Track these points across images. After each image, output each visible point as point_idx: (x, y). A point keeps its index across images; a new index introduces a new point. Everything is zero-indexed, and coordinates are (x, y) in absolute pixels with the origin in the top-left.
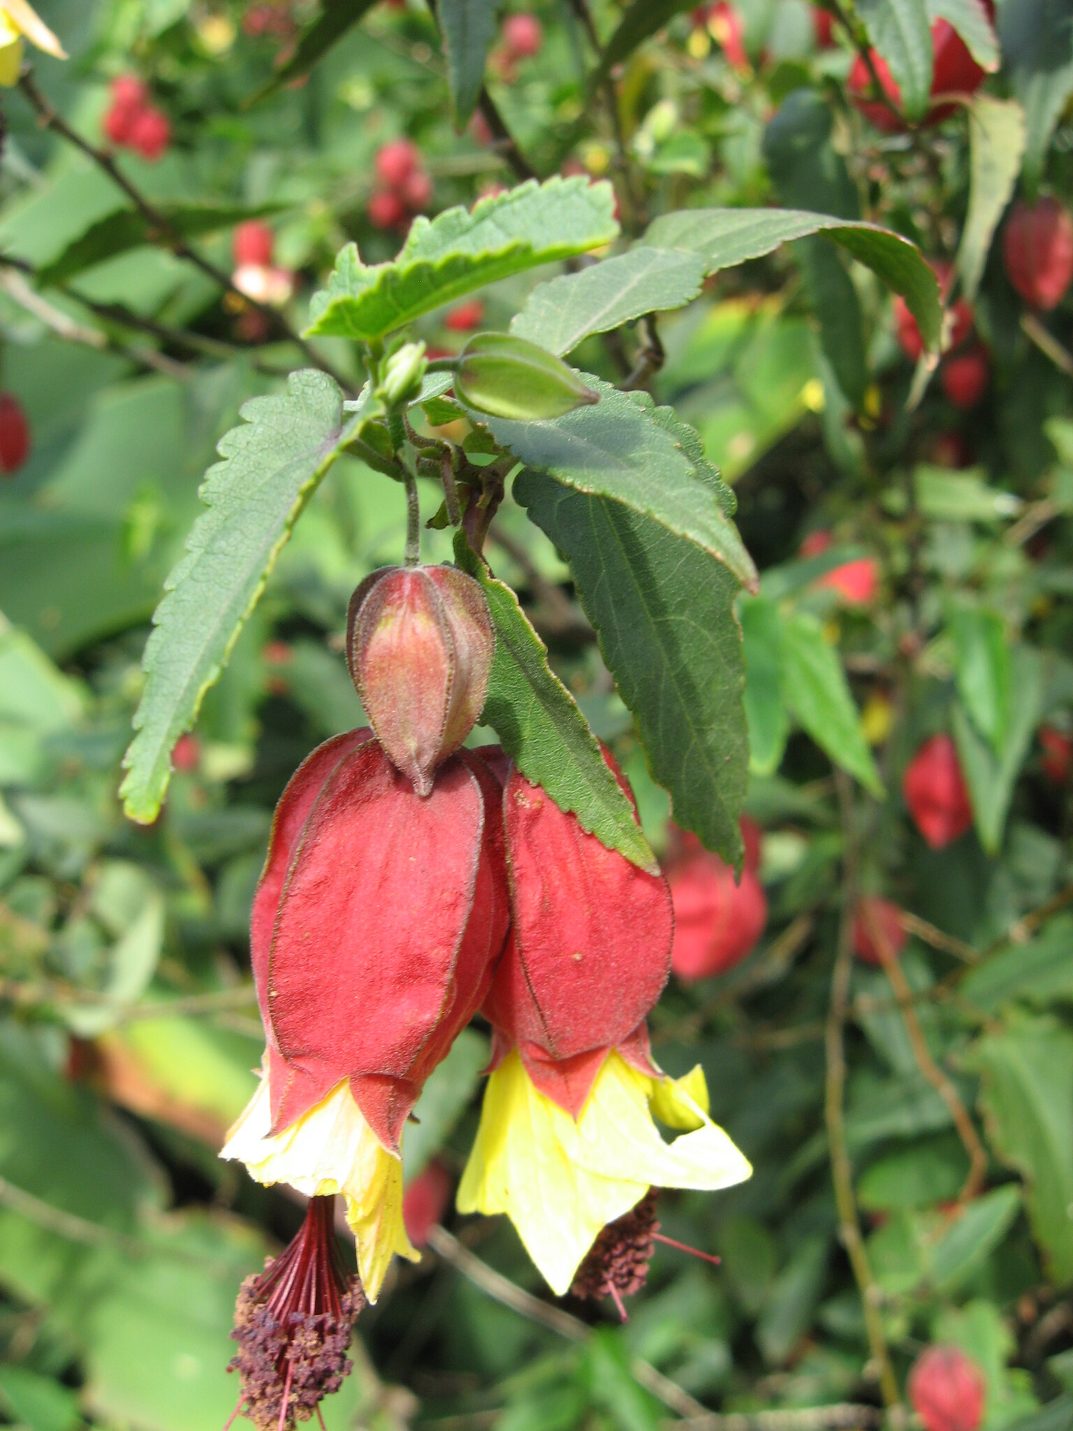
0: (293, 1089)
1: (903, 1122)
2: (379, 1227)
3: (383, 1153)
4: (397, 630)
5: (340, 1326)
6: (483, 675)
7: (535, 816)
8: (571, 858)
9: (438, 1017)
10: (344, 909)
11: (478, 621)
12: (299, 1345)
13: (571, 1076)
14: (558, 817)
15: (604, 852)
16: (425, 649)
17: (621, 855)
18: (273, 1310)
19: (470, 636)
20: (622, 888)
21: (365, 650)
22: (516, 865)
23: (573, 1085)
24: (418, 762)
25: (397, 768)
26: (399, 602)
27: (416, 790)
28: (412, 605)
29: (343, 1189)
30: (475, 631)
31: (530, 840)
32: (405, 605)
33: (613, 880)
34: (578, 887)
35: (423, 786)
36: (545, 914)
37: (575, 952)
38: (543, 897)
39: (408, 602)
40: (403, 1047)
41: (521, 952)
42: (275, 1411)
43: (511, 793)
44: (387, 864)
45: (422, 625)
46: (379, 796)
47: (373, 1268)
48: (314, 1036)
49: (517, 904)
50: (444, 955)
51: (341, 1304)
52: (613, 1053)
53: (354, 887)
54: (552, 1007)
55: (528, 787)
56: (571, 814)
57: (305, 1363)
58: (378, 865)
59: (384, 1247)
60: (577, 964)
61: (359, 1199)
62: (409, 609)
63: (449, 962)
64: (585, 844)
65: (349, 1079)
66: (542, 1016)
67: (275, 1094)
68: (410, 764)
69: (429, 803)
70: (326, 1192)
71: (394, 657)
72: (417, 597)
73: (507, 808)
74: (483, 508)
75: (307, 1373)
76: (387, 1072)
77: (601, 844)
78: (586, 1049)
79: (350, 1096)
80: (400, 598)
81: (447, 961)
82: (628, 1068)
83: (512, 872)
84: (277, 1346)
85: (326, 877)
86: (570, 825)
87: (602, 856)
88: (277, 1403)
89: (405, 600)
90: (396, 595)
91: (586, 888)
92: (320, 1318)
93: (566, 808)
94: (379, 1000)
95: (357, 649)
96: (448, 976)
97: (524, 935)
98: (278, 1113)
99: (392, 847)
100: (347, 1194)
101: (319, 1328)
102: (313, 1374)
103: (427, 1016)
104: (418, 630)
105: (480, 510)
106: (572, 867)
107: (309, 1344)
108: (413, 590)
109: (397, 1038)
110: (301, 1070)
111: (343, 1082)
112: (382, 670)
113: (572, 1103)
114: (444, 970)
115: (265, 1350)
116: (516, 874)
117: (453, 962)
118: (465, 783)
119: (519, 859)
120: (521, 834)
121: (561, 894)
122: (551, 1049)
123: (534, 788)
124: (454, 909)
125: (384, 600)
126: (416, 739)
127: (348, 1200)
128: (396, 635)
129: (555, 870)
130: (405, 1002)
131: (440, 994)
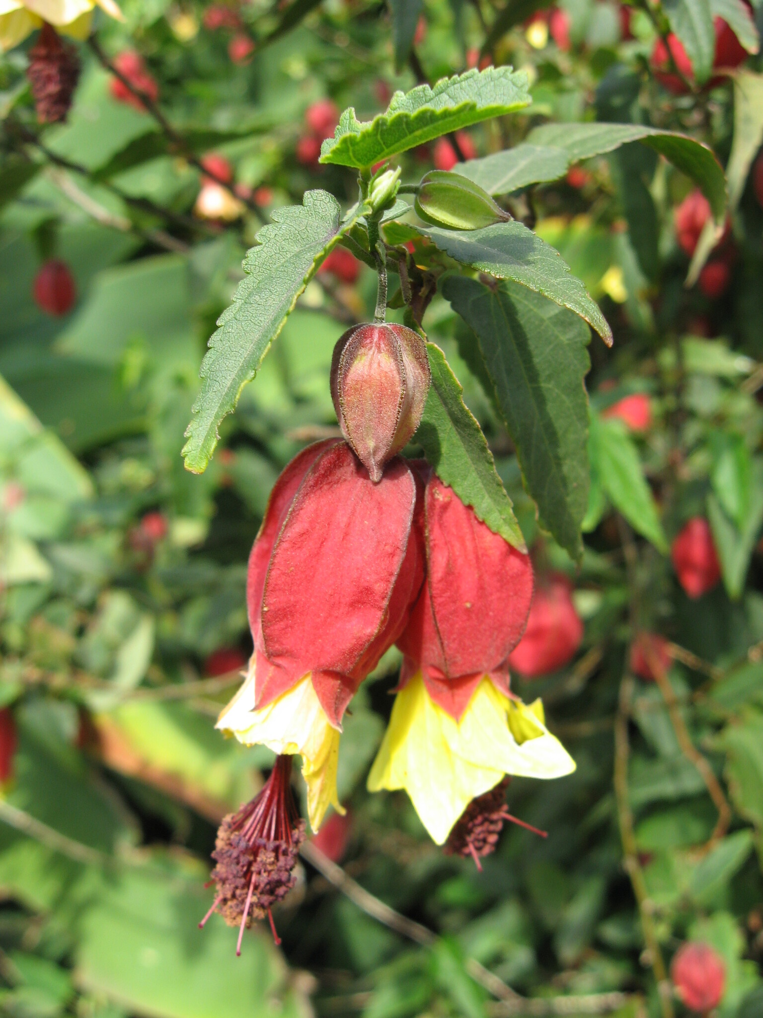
0: (272, 680)
1: (667, 788)
2: (323, 781)
3: (331, 728)
4: (367, 364)
5: (290, 849)
6: (421, 400)
7: (445, 507)
8: (468, 537)
9: (376, 631)
10: (317, 554)
11: (421, 364)
12: (261, 861)
13: (456, 691)
14: (461, 508)
15: (490, 535)
16: (386, 377)
17: (501, 537)
18: (245, 835)
19: (415, 373)
20: (501, 560)
21: (346, 376)
22: (432, 538)
23: (457, 699)
24: (374, 458)
25: (359, 460)
26: (370, 345)
27: (371, 478)
28: (379, 348)
29: (301, 750)
30: (418, 370)
31: (441, 522)
32: (373, 349)
33: (495, 554)
34: (471, 557)
35: (376, 475)
36: (449, 572)
37: (467, 601)
38: (448, 561)
39: (376, 346)
40: (351, 651)
41: (431, 597)
42: (241, 907)
43: (431, 489)
44: (349, 524)
45: (385, 361)
46: (345, 480)
47: (317, 809)
48: (289, 642)
49: (430, 564)
50: (383, 588)
51: (292, 836)
52: (487, 679)
53: (325, 539)
54: (449, 638)
55: (442, 487)
56: (470, 507)
57: (265, 875)
58: (342, 525)
59: (325, 796)
60: (467, 611)
61: (312, 758)
62: (377, 351)
63: (387, 593)
64: (477, 528)
65: (311, 673)
66: (442, 644)
67: (259, 683)
68: (369, 458)
69: (379, 487)
70: (290, 752)
71: (365, 381)
72: (382, 343)
73: (427, 499)
74: (424, 296)
75: (266, 881)
76: (338, 669)
77: (488, 528)
78: (469, 671)
79: (311, 685)
80: (371, 342)
81: (386, 592)
82: (494, 689)
83: (429, 542)
84: (247, 860)
85: (307, 530)
86: (468, 515)
87: (489, 538)
88: (243, 902)
89: (374, 345)
90: (368, 341)
91: (477, 558)
92: (277, 843)
93: (466, 503)
94: (337, 617)
95: (340, 374)
96: (385, 603)
97: (434, 585)
98: (261, 695)
99: (353, 513)
100: (304, 754)
101: (276, 850)
102: (269, 883)
103: (368, 631)
104: (382, 365)
105: (421, 297)
106: (469, 545)
107: (269, 861)
108: (380, 338)
109: (347, 645)
110: (278, 666)
111: (306, 676)
112: (356, 390)
113: (456, 710)
114: (383, 598)
115: (238, 863)
116: (432, 544)
117: (390, 594)
118: (404, 475)
119: (433, 534)
120: (436, 518)
121: (460, 561)
122: (444, 669)
123: (446, 487)
124: (392, 557)
125: (360, 344)
126: (374, 440)
127: (304, 759)
128: (366, 368)
129: (457, 545)
130: (354, 621)
131: (380, 615)
